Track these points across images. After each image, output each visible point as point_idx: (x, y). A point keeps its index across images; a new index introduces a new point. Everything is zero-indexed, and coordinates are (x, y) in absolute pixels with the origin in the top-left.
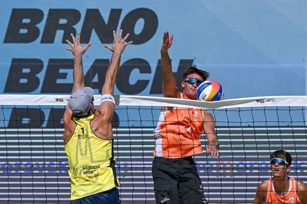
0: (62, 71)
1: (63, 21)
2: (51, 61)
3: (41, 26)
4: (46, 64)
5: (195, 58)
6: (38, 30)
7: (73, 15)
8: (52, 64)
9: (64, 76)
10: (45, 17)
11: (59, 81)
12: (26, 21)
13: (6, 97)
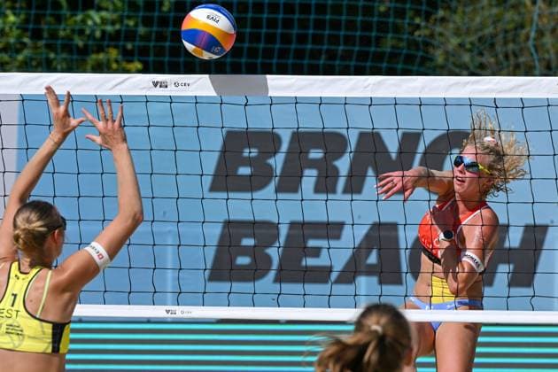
0: (312, 243)
2: (293, 225)
3: (277, 162)
4: (284, 231)
5: (552, 222)
8: (295, 232)
9: (316, 252)
10: (285, 147)
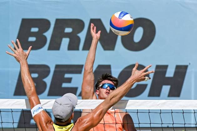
0: (67, 76)
1: (68, 30)
2: (57, 66)
3: (48, 35)
4: (52, 70)
5: (190, 64)
6: (45, 39)
7: (78, 24)
8: (58, 69)
9: (69, 80)
11: (65, 85)
12: (35, 30)
13: (15, 102)
